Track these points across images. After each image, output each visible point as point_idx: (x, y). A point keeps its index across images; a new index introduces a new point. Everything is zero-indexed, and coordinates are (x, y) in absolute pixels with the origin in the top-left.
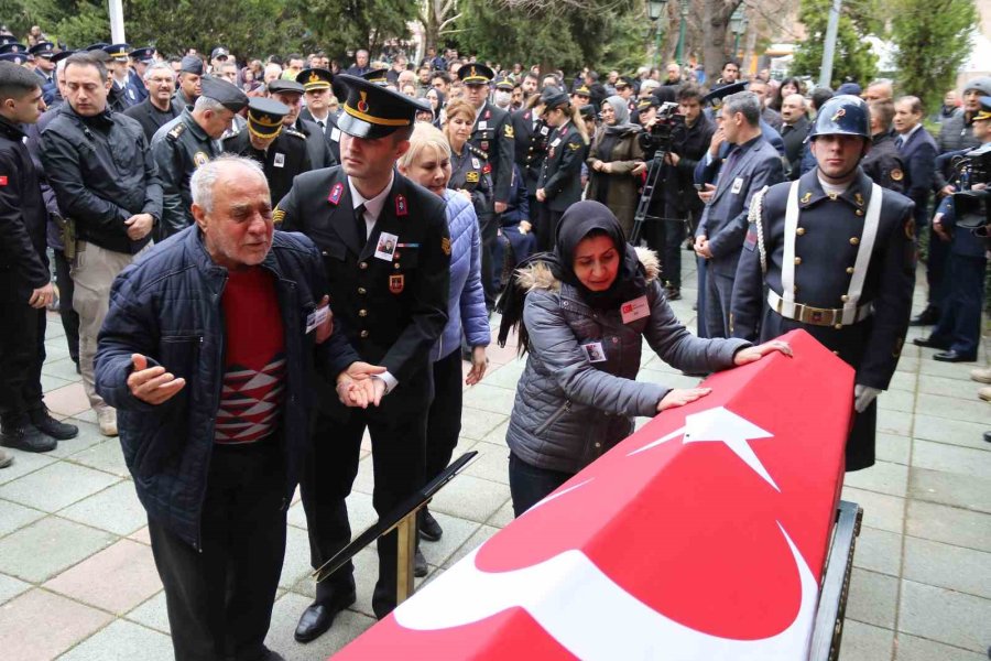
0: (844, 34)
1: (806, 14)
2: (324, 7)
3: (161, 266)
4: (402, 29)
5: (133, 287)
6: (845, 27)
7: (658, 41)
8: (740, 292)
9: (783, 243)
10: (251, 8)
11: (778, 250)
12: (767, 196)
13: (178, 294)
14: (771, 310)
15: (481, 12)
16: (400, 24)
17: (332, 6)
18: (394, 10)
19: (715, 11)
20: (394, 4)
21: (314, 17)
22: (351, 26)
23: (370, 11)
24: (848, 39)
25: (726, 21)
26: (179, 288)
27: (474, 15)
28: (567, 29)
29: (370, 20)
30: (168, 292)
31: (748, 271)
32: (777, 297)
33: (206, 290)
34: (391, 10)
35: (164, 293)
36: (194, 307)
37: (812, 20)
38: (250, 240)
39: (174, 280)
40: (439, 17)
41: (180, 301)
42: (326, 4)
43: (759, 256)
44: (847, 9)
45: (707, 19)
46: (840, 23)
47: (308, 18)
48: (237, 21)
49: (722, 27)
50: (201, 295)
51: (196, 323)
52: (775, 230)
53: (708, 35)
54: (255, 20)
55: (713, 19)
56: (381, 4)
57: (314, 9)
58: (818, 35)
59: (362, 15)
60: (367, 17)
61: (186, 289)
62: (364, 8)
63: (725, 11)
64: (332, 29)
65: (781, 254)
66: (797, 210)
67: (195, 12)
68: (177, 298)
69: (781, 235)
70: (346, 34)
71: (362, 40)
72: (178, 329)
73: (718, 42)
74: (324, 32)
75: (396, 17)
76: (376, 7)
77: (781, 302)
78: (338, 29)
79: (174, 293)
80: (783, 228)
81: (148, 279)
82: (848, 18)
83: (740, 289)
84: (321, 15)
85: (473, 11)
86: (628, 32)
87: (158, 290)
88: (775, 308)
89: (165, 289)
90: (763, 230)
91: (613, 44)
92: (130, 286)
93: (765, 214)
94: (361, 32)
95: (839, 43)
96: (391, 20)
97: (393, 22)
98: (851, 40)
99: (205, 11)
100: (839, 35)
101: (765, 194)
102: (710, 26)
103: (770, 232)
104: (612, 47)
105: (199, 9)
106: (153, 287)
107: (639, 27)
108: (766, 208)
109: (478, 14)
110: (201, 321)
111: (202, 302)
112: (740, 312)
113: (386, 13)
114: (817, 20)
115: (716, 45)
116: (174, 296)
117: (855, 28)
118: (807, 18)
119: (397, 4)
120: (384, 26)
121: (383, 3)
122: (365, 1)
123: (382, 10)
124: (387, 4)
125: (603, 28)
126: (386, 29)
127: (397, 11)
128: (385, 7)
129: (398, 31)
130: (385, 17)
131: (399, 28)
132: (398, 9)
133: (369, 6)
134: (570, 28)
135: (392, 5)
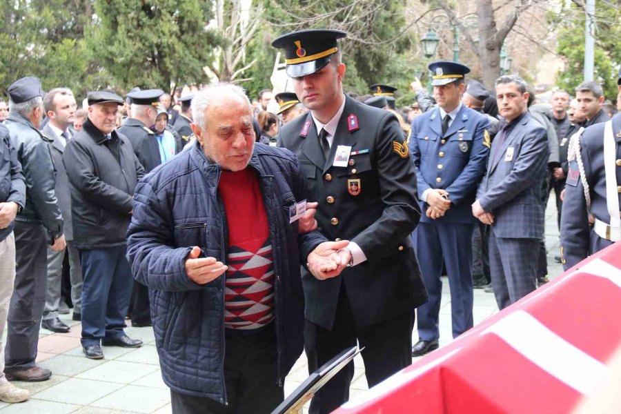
0: (600, 63)
1: (565, 47)
2: (129, 57)
3: (172, 169)
4: (200, 74)
5: (153, 188)
6: (600, 57)
8: (569, 225)
9: (604, 176)
10: (59, 64)
11: (601, 182)
12: (584, 135)
13: (185, 190)
14: (600, 238)
16: (199, 69)
17: (137, 56)
18: (194, 57)
19: (488, 36)
20: (193, 52)
21: (120, 66)
22: (154, 73)
23: (171, 59)
24: (603, 67)
25: (500, 45)
26: (186, 186)
29: (171, 67)
30: (178, 189)
31: (573, 205)
32: (605, 225)
33: (207, 186)
34: (191, 57)
35: (175, 191)
36: (199, 200)
37: (569, 52)
38: (234, 153)
39: (182, 179)
40: (231, 68)
41: (187, 195)
42: (131, 55)
43: (583, 190)
44: (599, 42)
45: (482, 44)
46: (595, 53)
47: (114, 68)
48: (46, 76)
49: (496, 51)
50: (203, 191)
51: (201, 213)
52: (595, 165)
53: (485, 58)
54: (62, 75)
55: (488, 44)
56: (181, 52)
57: (120, 60)
58: (577, 65)
59: (165, 64)
60: (168, 64)
61: (191, 186)
62: (165, 56)
63: (498, 37)
64: (136, 77)
65: (604, 185)
66: (614, 144)
67: (8, 70)
68: (184, 194)
69: (602, 168)
70: (150, 79)
71: (165, 85)
72: (186, 218)
73: (494, 64)
74: (129, 79)
75: (195, 64)
76: (176, 55)
77: (608, 229)
78: (142, 76)
79: (183, 190)
80: (603, 161)
81: (163, 180)
82: (601, 49)
83: (568, 222)
84: (127, 65)
85: (267, 54)
86: (405, 72)
87: (171, 188)
88: (603, 236)
89: (175, 187)
90: (584, 166)
92: (150, 187)
93: (585, 150)
94: (163, 78)
95: (596, 71)
96: (191, 66)
97: (193, 69)
98: (607, 68)
99: (16, 70)
100: (596, 64)
101: (582, 135)
102: (485, 50)
103: (590, 167)
105: (11, 67)
106: (168, 187)
108: (585, 146)
110: (204, 211)
111: (204, 195)
112: (571, 244)
113: (187, 60)
114: (575, 51)
115: (493, 67)
116: (182, 193)
117: (608, 57)
118: (565, 51)
119: (196, 52)
120: (185, 72)
121: (184, 51)
122: (167, 50)
123: (182, 58)
124: (187, 52)
125: (385, 63)
126: (186, 75)
127: (196, 58)
128: (186, 55)
129: (197, 76)
130: (185, 64)
131: (198, 73)
132: (197, 56)
133: (169, 55)
134: (356, 66)
135: (191, 53)
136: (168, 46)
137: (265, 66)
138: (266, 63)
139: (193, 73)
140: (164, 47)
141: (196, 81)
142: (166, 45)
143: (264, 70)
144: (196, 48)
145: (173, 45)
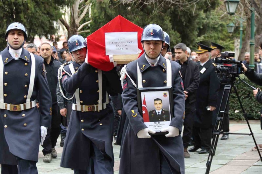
4: (48, 26)
7: (241, 35)
15: (105, 12)
16: (47, 23)
18: (43, 13)
20: (43, 9)
27: (100, 13)
28: (168, 21)
34: (40, 13)
40: (77, 21)
56: (33, 9)
62: (21, 12)
75: (45, 18)
76: (29, 11)
85: (99, 11)
91: (206, 35)
96: (40, 20)
97: (42, 22)
104: (205, 37)
107: (224, 23)
109: (103, 13)
113: (37, 15)
119: (45, 10)
120: (35, 25)
121: (35, 8)
122: (22, 7)
123: (34, 14)
124: (37, 9)
125: (195, 20)
126: (36, 27)
127: (45, 14)
128: (37, 12)
129: (45, 27)
130: (36, 18)
131: (46, 26)
132: (46, 12)
133: (24, 11)
134: (170, 21)
135: (41, 10)
136: (23, 4)
137: (99, 21)
138: (99, 18)
139: (42, 26)
140: (20, 5)
141: (44, 32)
142: (21, 4)
143: (98, 23)
144: (45, 6)
145: (27, 4)
